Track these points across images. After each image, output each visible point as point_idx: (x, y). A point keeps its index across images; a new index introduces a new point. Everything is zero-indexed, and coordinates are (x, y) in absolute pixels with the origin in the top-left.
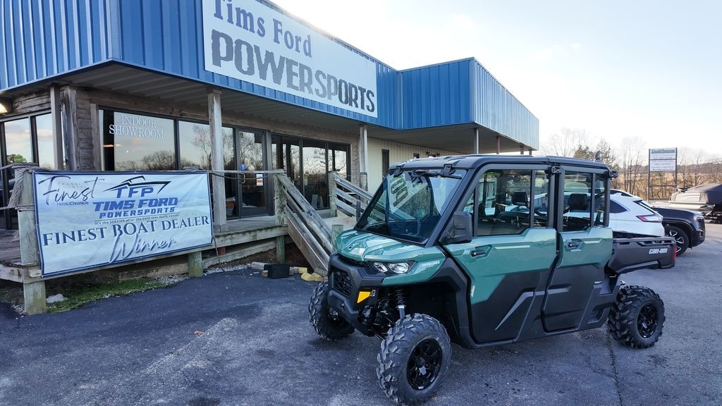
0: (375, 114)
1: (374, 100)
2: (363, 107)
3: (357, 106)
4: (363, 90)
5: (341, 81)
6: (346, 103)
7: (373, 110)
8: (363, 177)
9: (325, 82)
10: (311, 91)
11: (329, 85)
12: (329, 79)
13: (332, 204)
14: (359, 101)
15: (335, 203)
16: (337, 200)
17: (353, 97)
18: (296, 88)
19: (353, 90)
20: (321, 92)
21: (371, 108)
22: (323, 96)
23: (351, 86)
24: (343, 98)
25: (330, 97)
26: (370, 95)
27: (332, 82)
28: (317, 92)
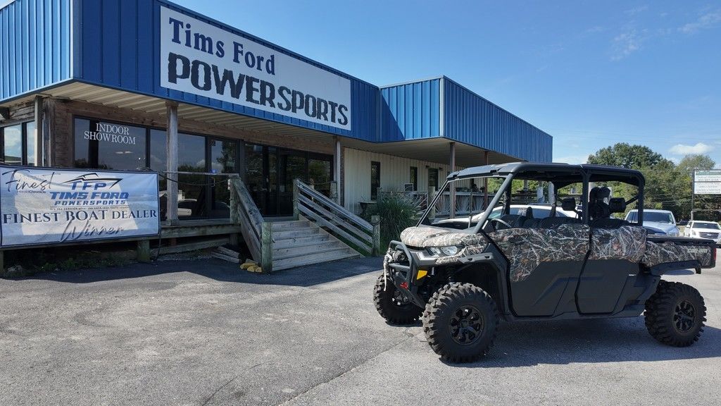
0: (348, 127)
1: (348, 114)
3: (326, 119)
5: (308, 97)
7: (346, 123)
8: (333, 185)
9: (289, 97)
10: (272, 105)
11: (294, 100)
12: (294, 93)
13: (295, 208)
14: (329, 115)
15: (298, 207)
16: (300, 205)
17: (323, 111)
18: (256, 102)
19: (323, 104)
20: (285, 106)
21: (343, 121)
22: (287, 109)
23: (320, 101)
24: (311, 112)
25: (294, 111)
26: (343, 109)
27: (298, 97)
28: (280, 106)
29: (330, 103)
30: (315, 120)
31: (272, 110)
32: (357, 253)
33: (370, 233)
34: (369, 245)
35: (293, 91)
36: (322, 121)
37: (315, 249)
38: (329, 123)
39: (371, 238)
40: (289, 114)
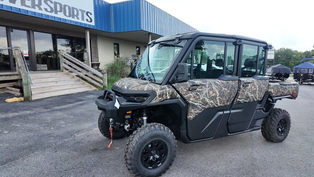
0: (93, 23)
1: (93, 17)
2: (83, 19)
3: (78, 18)
4: (83, 12)
5: (65, 6)
6: (69, 16)
7: (91, 21)
8: (85, 54)
9: (52, 6)
10: (40, 9)
11: (56, 7)
12: (56, 3)
13: (61, 66)
14: (80, 16)
15: (62, 65)
16: (64, 65)
17: (75, 14)
18: (29, 7)
19: (75, 11)
20: (49, 9)
21: (89, 20)
22: (51, 12)
23: (73, 9)
24: (67, 14)
25: (56, 13)
26: (89, 14)
27: (58, 6)
28: (46, 10)
29: (80, 10)
30: (71, 19)
31: (40, 12)
32: (95, 88)
33: (101, 78)
34: (102, 84)
35: (54, 2)
36: (75, 20)
37: (69, 87)
38: (80, 21)
39: (102, 81)
40: (53, 14)
